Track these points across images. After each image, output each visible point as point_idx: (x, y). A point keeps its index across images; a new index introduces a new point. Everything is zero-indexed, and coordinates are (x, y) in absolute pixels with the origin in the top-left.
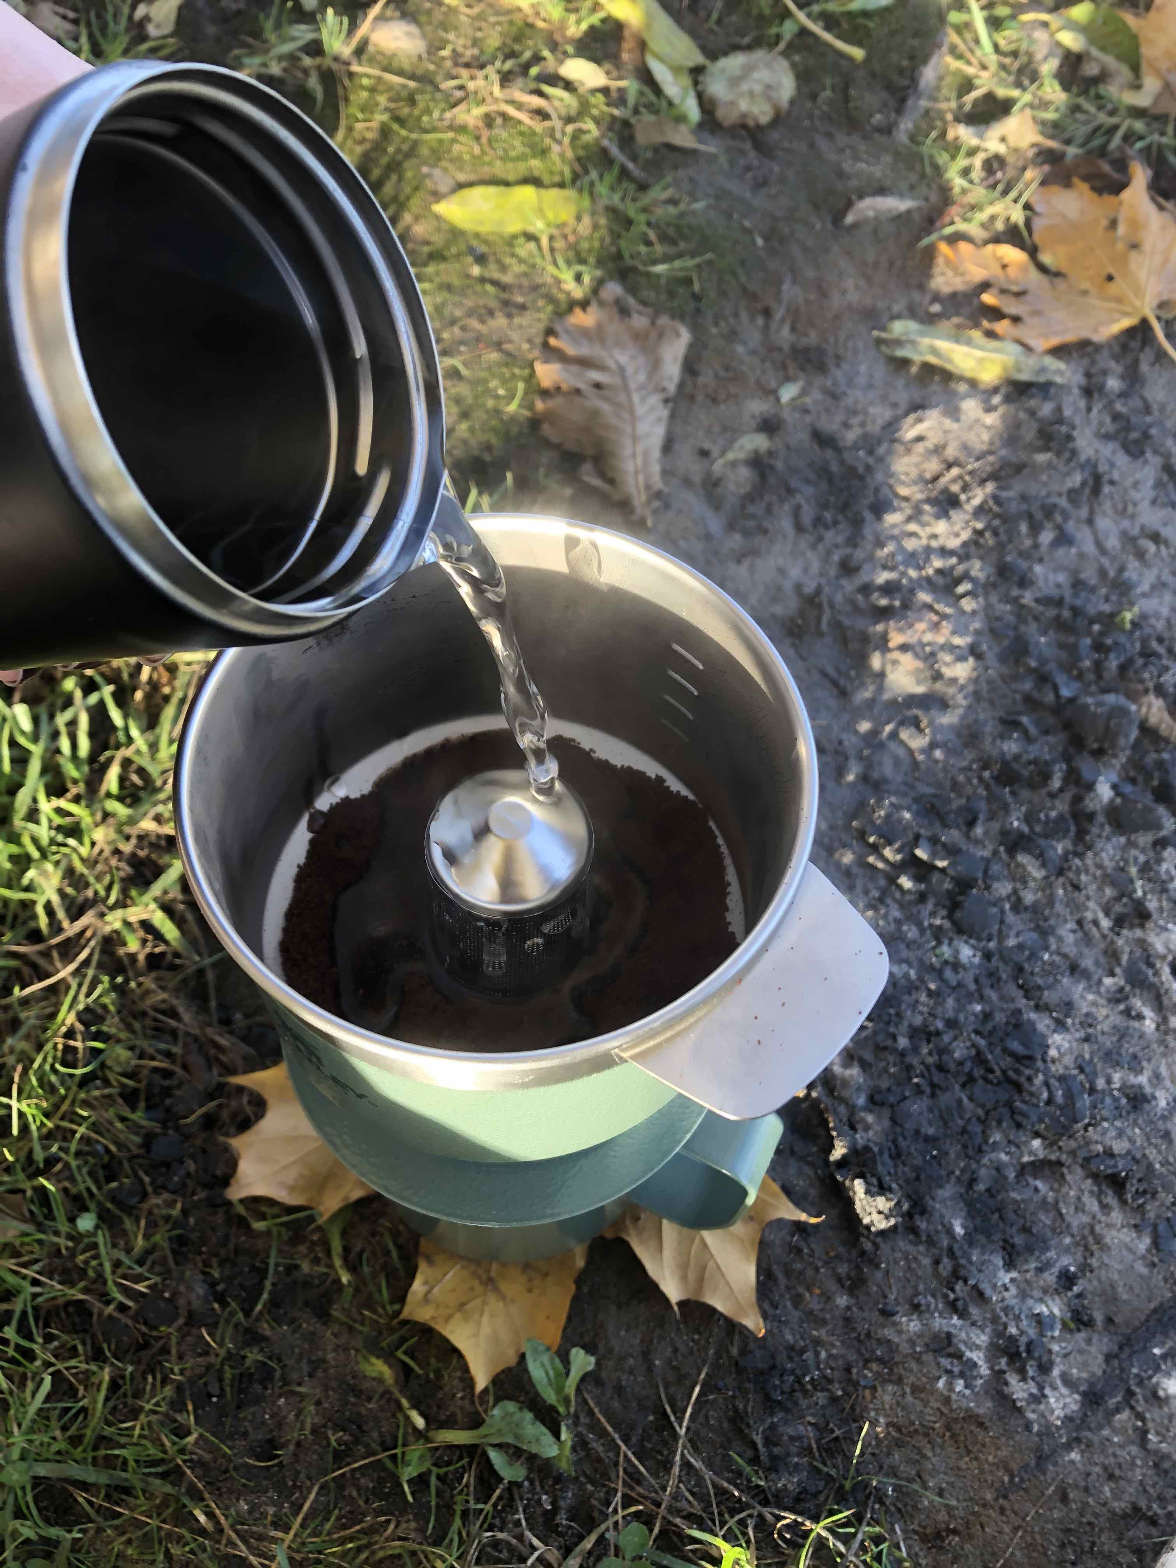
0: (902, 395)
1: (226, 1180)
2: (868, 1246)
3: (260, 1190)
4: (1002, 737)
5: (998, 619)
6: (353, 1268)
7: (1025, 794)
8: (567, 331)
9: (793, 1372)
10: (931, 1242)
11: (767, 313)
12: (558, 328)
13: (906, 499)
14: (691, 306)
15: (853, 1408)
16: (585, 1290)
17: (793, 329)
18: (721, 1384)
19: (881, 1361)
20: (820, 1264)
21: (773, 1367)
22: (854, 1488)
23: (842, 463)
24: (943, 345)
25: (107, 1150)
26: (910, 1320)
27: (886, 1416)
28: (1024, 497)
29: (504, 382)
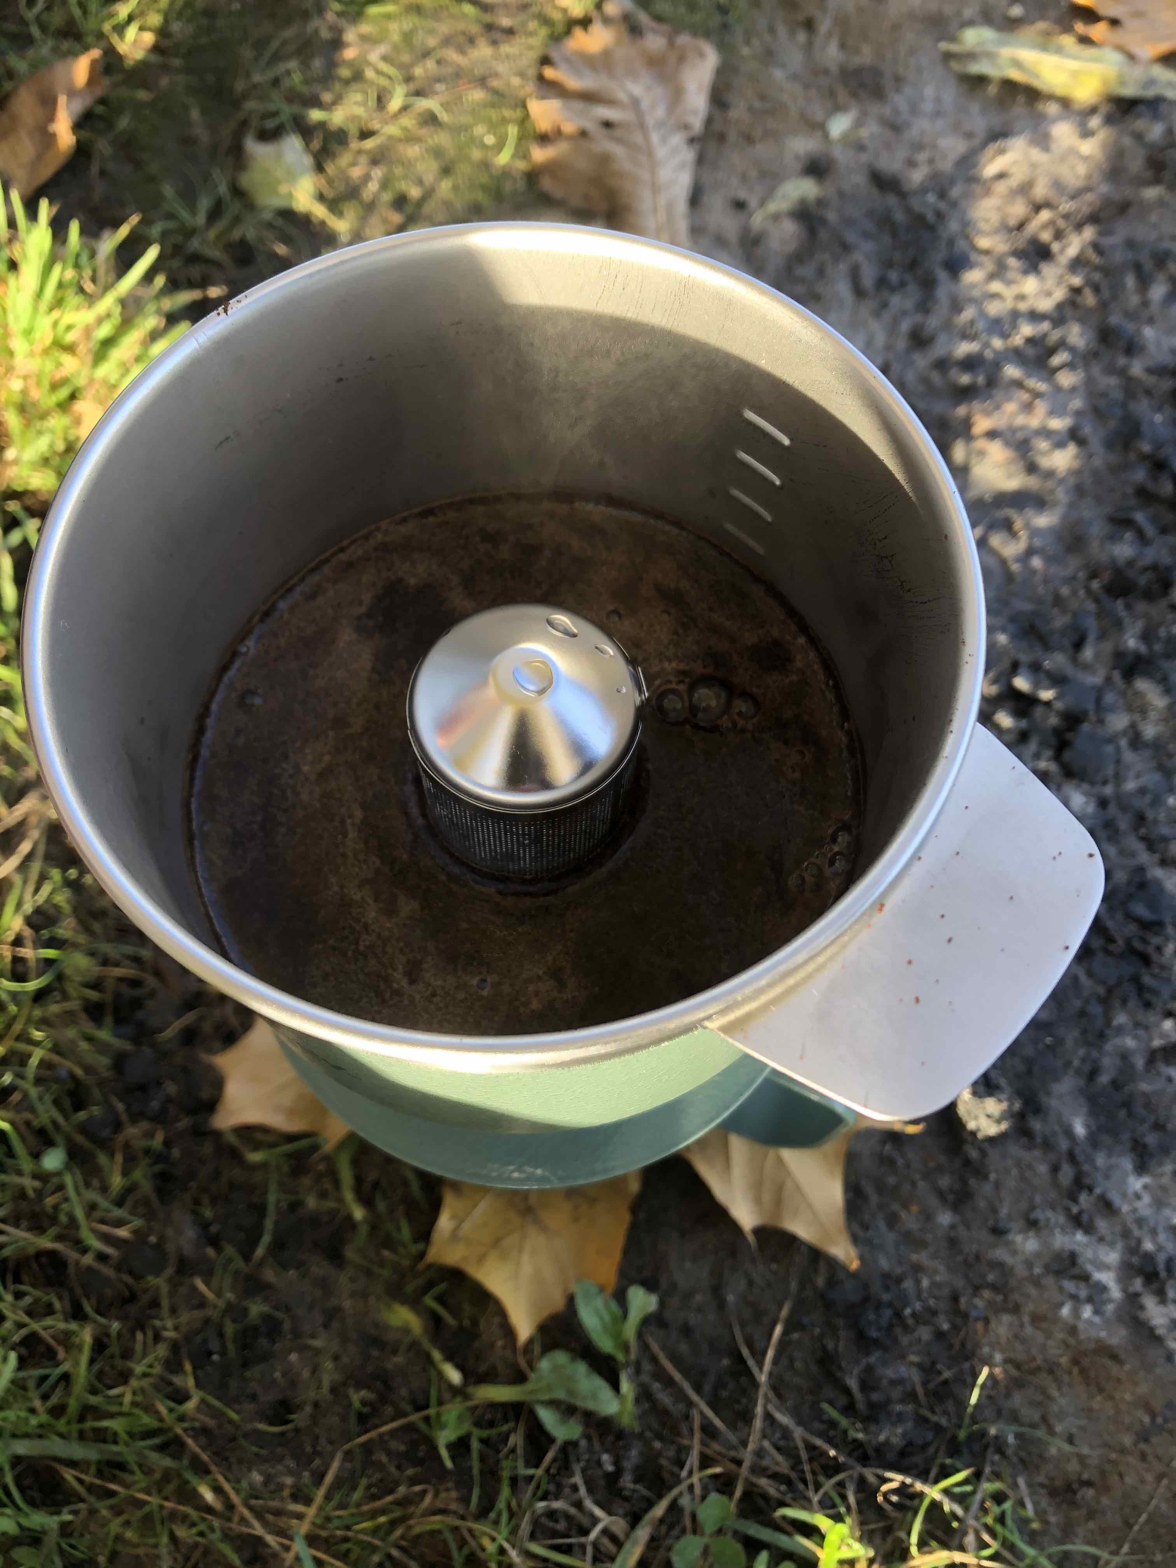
0: (979, 123)
1: (212, 1105)
2: (974, 1154)
3: (252, 1115)
4: (1113, 538)
5: (1104, 395)
6: (367, 1201)
7: (1141, 606)
8: (567, 60)
9: (890, 1305)
10: (1048, 1145)
11: (809, 25)
12: (555, 55)
13: (987, 252)
14: (717, 20)
15: (963, 1345)
16: (642, 1215)
17: (843, 46)
18: (806, 1320)
19: (994, 1287)
20: (917, 1177)
21: (866, 1299)
22: (971, 1437)
23: (908, 210)
24: (1028, 55)
25: (72, 1076)
26: (1026, 1239)
27: (1003, 1351)
28: (1131, 244)
29: (493, 127)
